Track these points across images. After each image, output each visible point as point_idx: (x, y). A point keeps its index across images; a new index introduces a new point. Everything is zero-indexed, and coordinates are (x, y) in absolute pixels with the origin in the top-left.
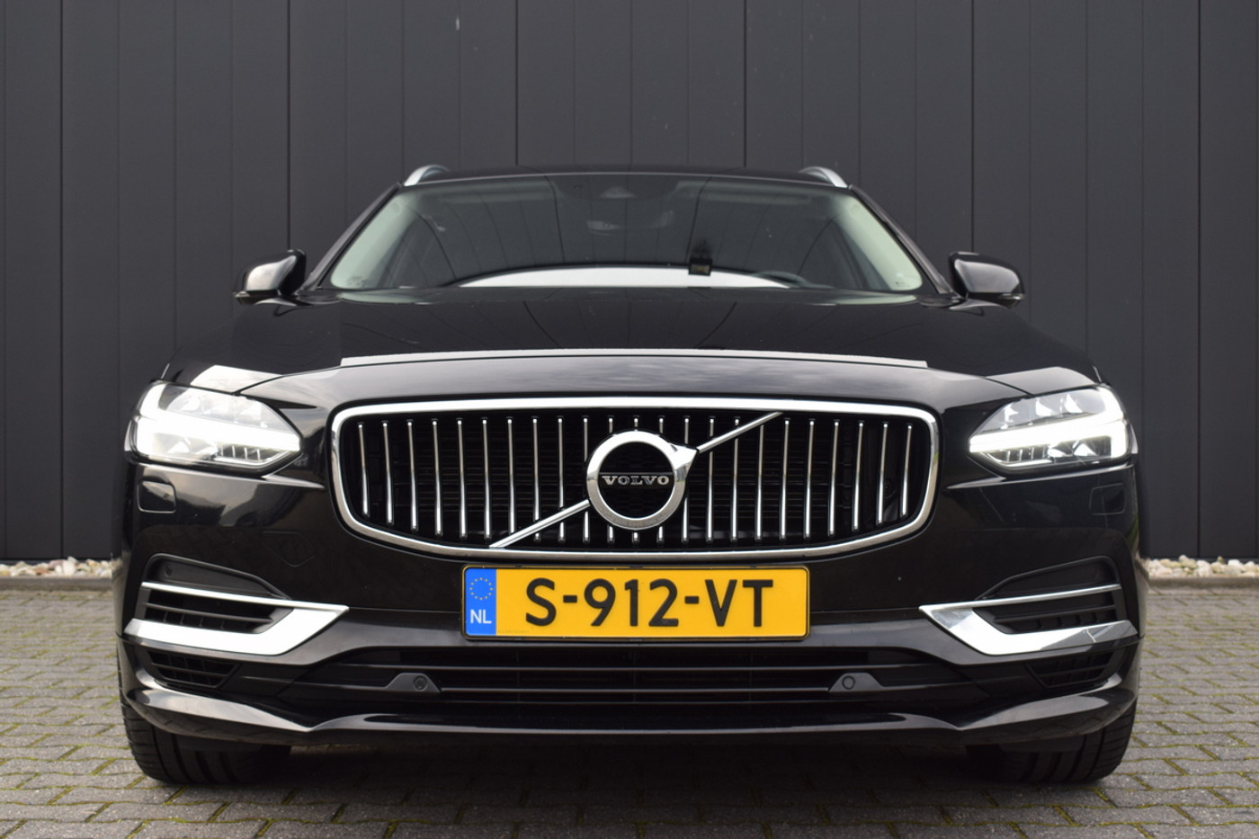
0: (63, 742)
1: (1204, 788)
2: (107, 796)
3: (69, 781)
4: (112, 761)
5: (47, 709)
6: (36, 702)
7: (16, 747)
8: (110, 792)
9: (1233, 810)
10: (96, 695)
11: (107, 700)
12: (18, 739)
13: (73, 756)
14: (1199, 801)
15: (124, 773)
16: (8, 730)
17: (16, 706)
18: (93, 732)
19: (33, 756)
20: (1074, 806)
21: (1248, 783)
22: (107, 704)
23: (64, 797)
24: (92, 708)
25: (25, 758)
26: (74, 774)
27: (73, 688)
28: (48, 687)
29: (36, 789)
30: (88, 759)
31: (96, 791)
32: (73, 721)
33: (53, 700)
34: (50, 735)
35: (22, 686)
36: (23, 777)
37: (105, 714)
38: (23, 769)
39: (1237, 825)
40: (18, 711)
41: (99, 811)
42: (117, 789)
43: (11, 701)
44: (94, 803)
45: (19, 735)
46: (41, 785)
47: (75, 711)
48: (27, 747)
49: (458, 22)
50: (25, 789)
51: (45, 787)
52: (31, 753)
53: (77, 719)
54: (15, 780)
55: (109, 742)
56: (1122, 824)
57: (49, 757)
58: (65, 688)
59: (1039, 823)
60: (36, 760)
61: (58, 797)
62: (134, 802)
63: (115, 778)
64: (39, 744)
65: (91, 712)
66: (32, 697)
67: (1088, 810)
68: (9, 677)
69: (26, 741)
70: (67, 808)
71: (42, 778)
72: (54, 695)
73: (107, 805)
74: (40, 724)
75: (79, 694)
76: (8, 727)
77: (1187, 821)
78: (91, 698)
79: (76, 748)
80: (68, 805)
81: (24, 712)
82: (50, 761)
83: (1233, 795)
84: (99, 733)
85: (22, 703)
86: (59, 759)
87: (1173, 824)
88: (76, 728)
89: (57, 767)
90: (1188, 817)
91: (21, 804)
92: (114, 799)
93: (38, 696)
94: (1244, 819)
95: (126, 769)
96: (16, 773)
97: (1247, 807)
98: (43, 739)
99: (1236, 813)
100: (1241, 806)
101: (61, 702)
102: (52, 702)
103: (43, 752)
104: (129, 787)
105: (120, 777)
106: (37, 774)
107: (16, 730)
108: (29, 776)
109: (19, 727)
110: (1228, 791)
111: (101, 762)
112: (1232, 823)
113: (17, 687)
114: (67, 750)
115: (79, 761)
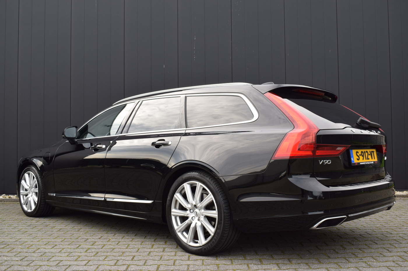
0: (77, 244)
1: (351, 253)
2: (89, 258)
3: (80, 254)
4: (89, 249)
5: (72, 234)
6: (69, 232)
7: (66, 245)
8: (90, 257)
9: (358, 259)
10: (83, 231)
11: (86, 232)
12: (66, 243)
13: (79, 247)
14: (350, 256)
15: (92, 252)
16: (63, 240)
17: (64, 234)
18: (84, 241)
19: (70, 247)
20: (321, 258)
21: (361, 251)
22: (86, 233)
23: (79, 259)
24: (82, 234)
25: (68, 248)
26: (80, 252)
27: (77, 229)
28: (71, 228)
29: (71, 257)
30: (83, 248)
31: (86, 257)
32: (78, 238)
33: (73, 232)
34: (73, 242)
35: (65, 228)
36: (68, 253)
37: (86, 236)
38: (68, 251)
39: (359, 263)
40: (65, 235)
41: (88, 262)
42: (91, 256)
43: (63, 232)
44: (86, 260)
45: (66, 242)
46: (73, 255)
47: (78, 235)
48: (68, 245)
49: (164, 66)
50: (69, 257)
51: (74, 256)
52: (69, 247)
53: (79, 237)
54: (66, 254)
55: (88, 244)
56: (332, 263)
57: (74, 248)
58: (75, 229)
59: (313, 263)
60: (71, 248)
61: (77, 259)
62: (96, 260)
63: (90, 253)
64: (71, 244)
65: (82, 235)
66: (68, 231)
67: (324, 259)
68: (61, 226)
69: (68, 243)
70: (80, 262)
71: (73, 253)
72: (73, 230)
73: (89, 261)
74: (70, 239)
75: (79, 230)
76: (63, 239)
77: (348, 262)
78: (82, 231)
79: (80, 245)
80: (80, 261)
81: (66, 235)
82: (74, 249)
83: (358, 255)
84: (85, 241)
85: (66, 233)
86: (76, 248)
87: (344, 263)
88: (79, 240)
89: (76, 250)
90: (348, 261)
91: (69, 261)
92: (91, 259)
93: (69, 231)
94: (361, 261)
95: (93, 251)
96: (66, 252)
97: (361, 258)
98: (72, 243)
99: (359, 259)
100: (360, 258)
101: (75, 232)
102: (72, 232)
103: (72, 246)
104: (94, 256)
105: (91, 253)
106: (71, 252)
107: (65, 240)
108: (70, 253)
109: (66, 239)
110: (356, 253)
111: (86, 249)
112: (359, 262)
113: (64, 229)
114: (78, 246)
115: (81, 249)
